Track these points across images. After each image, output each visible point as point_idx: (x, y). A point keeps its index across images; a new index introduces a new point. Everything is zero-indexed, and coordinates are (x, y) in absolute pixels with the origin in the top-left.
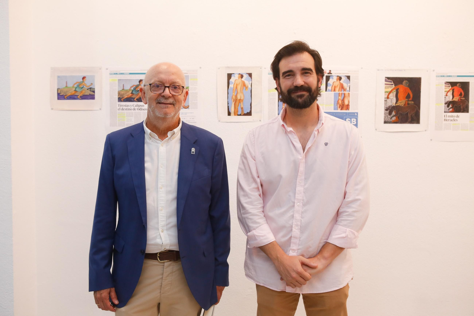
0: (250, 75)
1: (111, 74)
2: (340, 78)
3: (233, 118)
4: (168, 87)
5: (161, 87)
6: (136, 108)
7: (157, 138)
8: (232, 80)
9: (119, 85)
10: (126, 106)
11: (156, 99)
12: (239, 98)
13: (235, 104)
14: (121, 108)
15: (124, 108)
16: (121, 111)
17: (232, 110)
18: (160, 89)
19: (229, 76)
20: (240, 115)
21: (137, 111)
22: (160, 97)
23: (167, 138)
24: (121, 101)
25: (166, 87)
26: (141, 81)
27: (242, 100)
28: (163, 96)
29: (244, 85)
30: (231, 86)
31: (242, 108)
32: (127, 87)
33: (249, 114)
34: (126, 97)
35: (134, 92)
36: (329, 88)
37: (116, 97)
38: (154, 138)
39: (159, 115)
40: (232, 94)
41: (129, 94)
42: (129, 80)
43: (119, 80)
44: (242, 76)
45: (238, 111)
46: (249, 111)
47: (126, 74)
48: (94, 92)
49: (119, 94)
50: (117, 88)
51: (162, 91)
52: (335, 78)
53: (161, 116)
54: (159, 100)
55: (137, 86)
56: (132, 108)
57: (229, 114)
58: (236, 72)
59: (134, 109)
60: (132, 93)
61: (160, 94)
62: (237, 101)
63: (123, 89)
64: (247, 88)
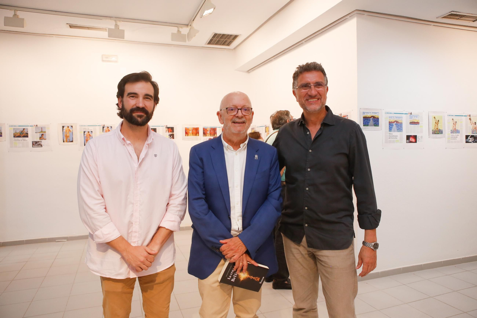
0: (72, 126)
1: (10, 126)
2: (108, 127)
3: (66, 143)
4: (241, 109)
5: (235, 110)
6: (22, 140)
7: (233, 149)
8: (64, 128)
9: (14, 131)
10: (17, 139)
11: (232, 119)
12: (67, 135)
13: (66, 138)
14: (15, 140)
15: (17, 140)
16: (15, 141)
17: (65, 140)
18: (234, 112)
19: (63, 127)
20: (68, 142)
21: (22, 141)
22: (235, 117)
23: (240, 149)
24: (15, 137)
25: (238, 109)
26: (24, 129)
27: (69, 136)
28: (237, 117)
29: (69, 130)
30: (64, 131)
31: (69, 139)
32: (18, 131)
33: (72, 141)
34: (17, 135)
35: (21, 134)
36: (104, 131)
37: (13, 136)
38: (230, 150)
39: (234, 132)
40: (65, 134)
41: (19, 134)
42: (19, 129)
43: (14, 129)
44: (68, 127)
45: (67, 140)
46: (72, 140)
47: (17, 126)
48: (2, 134)
49: (14, 134)
50: (13, 132)
51: (235, 113)
52: (106, 128)
53: (236, 132)
54: (234, 120)
55: (22, 131)
56: (20, 140)
57: (64, 142)
58: (66, 125)
59: (21, 141)
60: (20, 134)
61: (235, 115)
62: (67, 137)
63: (16, 132)
64: (71, 131)
